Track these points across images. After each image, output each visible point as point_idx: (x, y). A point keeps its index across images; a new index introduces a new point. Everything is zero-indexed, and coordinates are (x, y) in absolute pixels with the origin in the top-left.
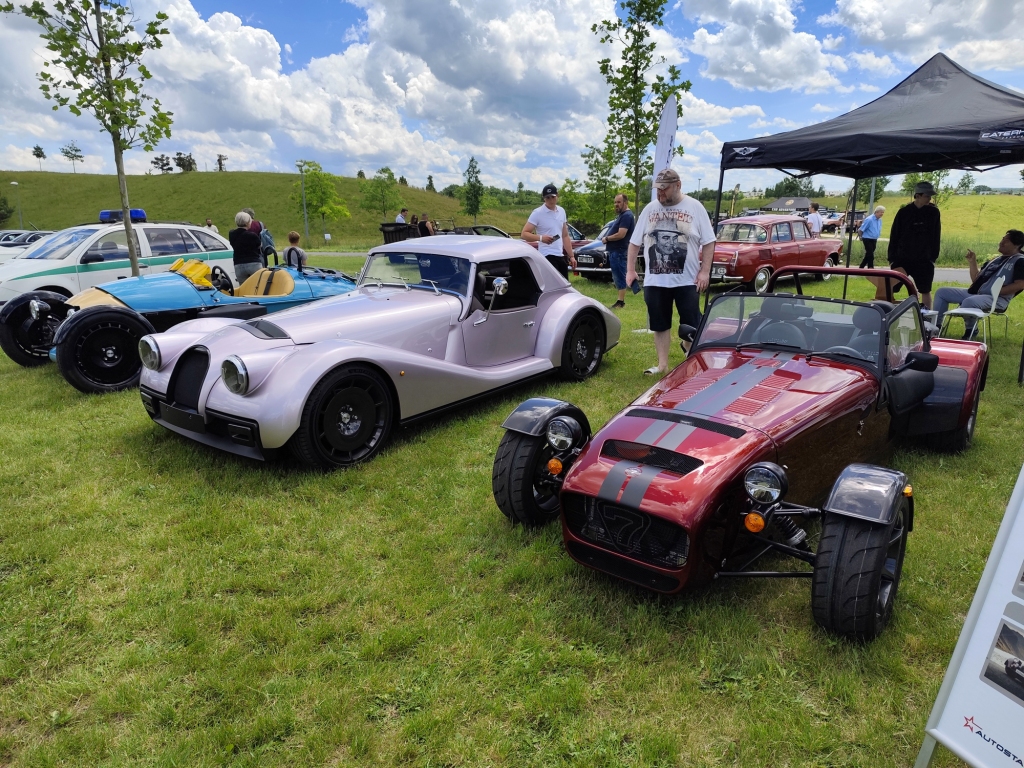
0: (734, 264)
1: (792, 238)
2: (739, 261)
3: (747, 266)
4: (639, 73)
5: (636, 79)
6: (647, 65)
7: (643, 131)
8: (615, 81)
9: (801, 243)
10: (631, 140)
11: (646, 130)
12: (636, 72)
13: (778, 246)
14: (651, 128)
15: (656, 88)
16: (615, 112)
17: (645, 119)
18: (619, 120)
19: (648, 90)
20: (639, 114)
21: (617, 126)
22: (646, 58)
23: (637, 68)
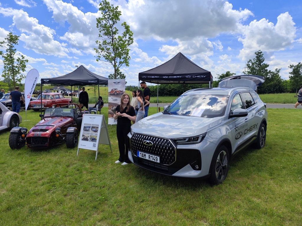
0: (46, 104)
1: (60, 98)
2: (47, 104)
3: (49, 105)
4: (12, 56)
5: (11, 57)
6: (14, 54)
7: (15, 71)
8: (5, 57)
9: (62, 99)
10: (11, 73)
11: (16, 70)
12: (11, 56)
13: (57, 100)
14: (17, 70)
15: (18, 60)
16: (6, 65)
17: (15, 68)
18: (8, 68)
19: (15, 61)
20: (13, 66)
21: (7, 69)
22: (14, 52)
23: (11, 55)
